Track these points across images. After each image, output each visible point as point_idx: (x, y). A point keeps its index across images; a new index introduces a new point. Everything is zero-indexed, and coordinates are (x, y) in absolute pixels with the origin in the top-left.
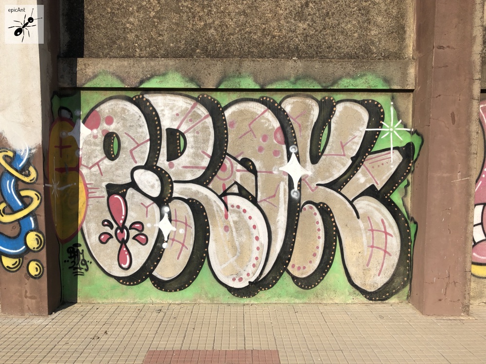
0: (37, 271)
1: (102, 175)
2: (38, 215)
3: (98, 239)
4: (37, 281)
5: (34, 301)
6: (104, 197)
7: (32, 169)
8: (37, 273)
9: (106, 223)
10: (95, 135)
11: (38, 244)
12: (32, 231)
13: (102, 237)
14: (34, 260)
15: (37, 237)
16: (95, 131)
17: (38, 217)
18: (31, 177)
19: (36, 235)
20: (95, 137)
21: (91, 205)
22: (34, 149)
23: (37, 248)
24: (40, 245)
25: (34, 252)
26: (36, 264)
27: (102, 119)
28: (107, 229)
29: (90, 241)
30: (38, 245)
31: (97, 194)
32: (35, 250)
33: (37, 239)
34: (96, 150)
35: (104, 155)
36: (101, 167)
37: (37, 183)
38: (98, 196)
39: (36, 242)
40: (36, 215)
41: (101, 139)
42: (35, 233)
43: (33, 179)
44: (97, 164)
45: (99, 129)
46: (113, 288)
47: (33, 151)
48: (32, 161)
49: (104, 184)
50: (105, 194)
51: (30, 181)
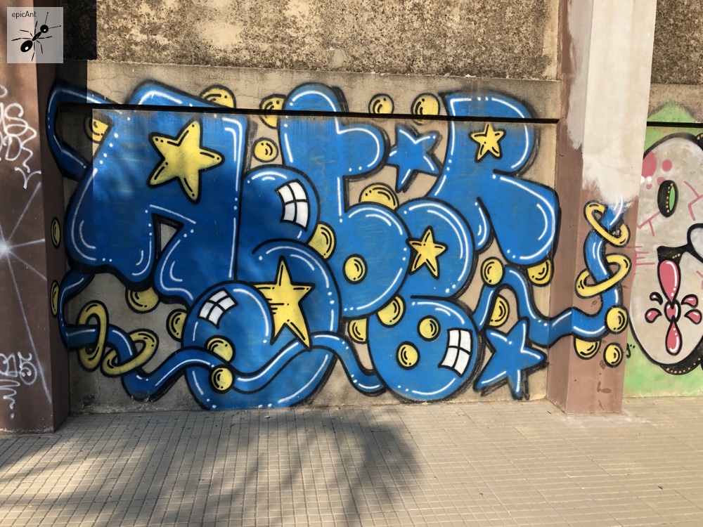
0: (615, 357)
1: (654, 235)
2: (625, 286)
3: (644, 317)
4: (613, 369)
5: (607, 395)
6: (653, 264)
7: (624, 228)
8: (615, 360)
9: (654, 297)
10: (649, 183)
11: (620, 323)
12: (615, 307)
13: (649, 314)
14: (613, 344)
15: (620, 315)
16: (649, 179)
17: (624, 289)
18: (621, 239)
19: (620, 312)
20: (649, 187)
21: (639, 273)
22: (630, 202)
23: (618, 329)
24: (622, 325)
25: (614, 333)
26: (616, 349)
27: (658, 163)
28: (656, 305)
29: (634, 320)
30: (620, 325)
31: (646, 260)
32: (616, 331)
33: (619, 317)
34: (648, 203)
35: (658, 210)
36: (653, 225)
37: (628, 245)
38: (647, 262)
39: (618, 321)
40: (621, 286)
41: (656, 188)
42: (618, 309)
43: (624, 241)
44: (649, 221)
45: (654, 175)
46: (658, 378)
47: (628, 205)
48: (624, 218)
49: (656, 247)
50: (656, 260)
51: (621, 243)
